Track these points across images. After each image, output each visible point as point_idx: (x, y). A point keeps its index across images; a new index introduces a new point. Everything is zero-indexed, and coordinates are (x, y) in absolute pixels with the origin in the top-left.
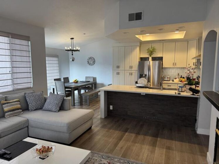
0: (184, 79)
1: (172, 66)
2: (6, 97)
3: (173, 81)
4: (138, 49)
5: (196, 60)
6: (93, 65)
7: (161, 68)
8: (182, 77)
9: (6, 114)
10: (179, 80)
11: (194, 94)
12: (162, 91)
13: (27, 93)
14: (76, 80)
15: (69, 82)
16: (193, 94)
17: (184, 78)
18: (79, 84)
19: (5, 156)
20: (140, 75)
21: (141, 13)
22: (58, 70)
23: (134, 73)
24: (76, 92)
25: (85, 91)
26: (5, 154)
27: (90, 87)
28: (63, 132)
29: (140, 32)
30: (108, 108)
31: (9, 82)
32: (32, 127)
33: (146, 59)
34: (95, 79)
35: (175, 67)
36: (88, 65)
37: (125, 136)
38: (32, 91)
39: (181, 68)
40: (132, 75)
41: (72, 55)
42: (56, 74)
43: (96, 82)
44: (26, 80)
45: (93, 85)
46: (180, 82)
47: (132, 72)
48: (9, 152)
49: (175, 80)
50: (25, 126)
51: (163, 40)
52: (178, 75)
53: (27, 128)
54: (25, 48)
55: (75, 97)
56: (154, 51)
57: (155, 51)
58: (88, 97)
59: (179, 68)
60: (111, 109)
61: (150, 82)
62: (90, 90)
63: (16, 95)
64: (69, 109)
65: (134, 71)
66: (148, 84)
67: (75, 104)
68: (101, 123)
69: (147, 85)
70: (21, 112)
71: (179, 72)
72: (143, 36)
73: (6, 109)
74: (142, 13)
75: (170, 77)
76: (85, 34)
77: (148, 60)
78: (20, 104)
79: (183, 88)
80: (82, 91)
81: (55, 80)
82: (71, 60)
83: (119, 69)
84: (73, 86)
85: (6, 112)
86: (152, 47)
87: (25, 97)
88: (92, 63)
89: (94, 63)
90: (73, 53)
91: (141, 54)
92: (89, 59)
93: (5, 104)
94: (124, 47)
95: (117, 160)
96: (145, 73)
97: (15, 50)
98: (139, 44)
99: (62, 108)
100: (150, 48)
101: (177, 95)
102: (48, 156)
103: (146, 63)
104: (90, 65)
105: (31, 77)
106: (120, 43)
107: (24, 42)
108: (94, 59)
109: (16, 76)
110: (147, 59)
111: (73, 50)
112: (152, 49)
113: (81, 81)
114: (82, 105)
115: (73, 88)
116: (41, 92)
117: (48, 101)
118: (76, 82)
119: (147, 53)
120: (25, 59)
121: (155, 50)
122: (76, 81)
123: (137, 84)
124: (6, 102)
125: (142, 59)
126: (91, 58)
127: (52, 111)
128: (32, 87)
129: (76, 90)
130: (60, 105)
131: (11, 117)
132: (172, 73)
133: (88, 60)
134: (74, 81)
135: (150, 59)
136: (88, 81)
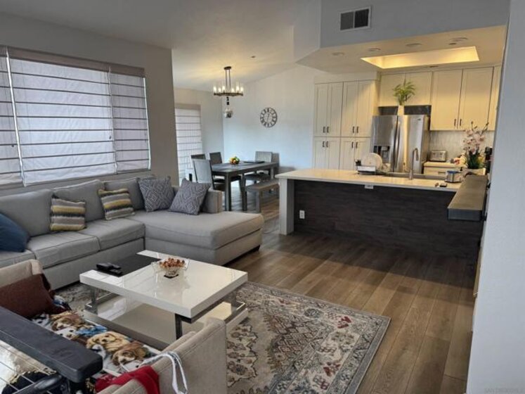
1: (452, 128)
2: (105, 184)
4: (373, 87)
6: (272, 125)
9: (108, 213)
13: (142, 178)
14: (234, 159)
15: (221, 162)
18: (240, 168)
19: (113, 271)
20: (375, 147)
21: (368, 10)
22: (200, 138)
23: (361, 143)
24: (235, 185)
25: (255, 182)
26: (112, 268)
27: (265, 174)
28: (204, 248)
30: (297, 214)
31: (110, 158)
32: (152, 238)
33: (393, 110)
34: (275, 157)
35: (459, 129)
36: (261, 125)
37: (321, 266)
38: (149, 176)
40: (357, 147)
41: (228, 103)
42: (196, 146)
43: (278, 164)
44: (138, 155)
45: (272, 171)
47: (358, 140)
48: (118, 267)
50: (139, 236)
51: (431, 67)
53: (142, 240)
54: (136, 92)
55: (233, 195)
56: (410, 92)
57: (413, 94)
58: (258, 194)
60: (301, 217)
62: (264, 181)
63: (123, 182)
64: (218, 212)
65: (362, 140)
67: (232, 208)
68: (281, 241)
69: (382, 168)
70: (132, 212)
73: (106, 205)
74: (370, 12)
75: (446, 154)
76: (253, 57)
77: (396, 114)
78: (129, 198)
80: (249, 183)
81: (193, 157)
82: (225, 115)
83: (328, 135)
84: (229, 171)
85: (108, 210)
86: (407, 82)
87: (138, 186)
88: (270, 121)
89: (275, 122)
90: (229, 101)
91: (381, 99)
92: (264, 113)
93: (105, 195)
94: (342, 84)
95: (296, 298)
97: (119, 96)
98: (375, 76)
99: (204, 209)
100: (402, 86)
102: (177, 275)
104: (267, 126)
105: (148, 150)
107: (134, 80)
108: (275, 113)
109: (121, 145)
111: (229, 94)
112: (406, 86)
113: (247, 160)
115: (228, 174)
116: (167, 179)
117: (179, 194)
118: (235, 162)
119: (395, 97)
120: (136, 113)
121: (413, 89)
123: (359, 167)
124: (106, 192)
125: (383, 111)
126: (268, 111)
127: (186, 213)
128: (149, 167)
129: (234, 179)
130: (201, 202)
131: (115, 221)
132: (450, 143)
133: (262, 116)
134: (231, 161)
135: (401, 110)
136: (262, 160)
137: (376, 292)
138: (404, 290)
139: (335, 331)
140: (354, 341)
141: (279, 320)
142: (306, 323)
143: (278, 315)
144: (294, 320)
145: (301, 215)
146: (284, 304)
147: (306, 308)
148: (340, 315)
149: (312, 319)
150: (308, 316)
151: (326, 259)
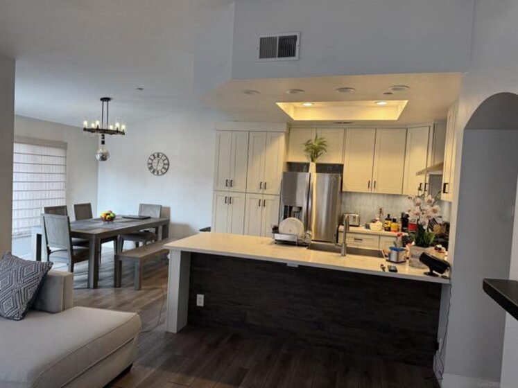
0: (394, 224)
1: (365, 189)
3: (368, 227)
4: (282, 139)
5: (428, 178)
6: (163, 174)
7: (337, 193)
8: (390, 220)
10: (383, 226)
11: (434, 272)
12: (343, 258)
14: (108, 214)
15: (91, 217)
16: (431, 274)
17: (394, 221)
18: (117, 226)
20: (286, 207)
21: (295, 37)
22: (63, 184)
23: (270, 202)
24: (108, 247)
25: (137, 245)
27: (152, 233)
29: (288, 92)
30: (192, 300)
33: (303, 167)
34: (165, 212)
35: (373, 192)
36: (149, 173)
39: (389, 195)
40: (264, 205)
41: (103, 143)
42: (55, 194)
43: (168, 221)
45: (160, 228)
46: (386, 230)
47: (265, 197)
49: (372, 225)
52: (381, 212)
56: (322, 148)
57: (326, 151)
58: (138, 264)
59: (383, 195)
60: (198, 304)
61: (310, 230)
62: (148, 243)
65: (270, 197)
66: (308, 236)
69: (305, 237)
71: (381, 206)
72: (295, 108)
74: (298, 39)
75: (359, 218)
76: (141, 89)
77: (307, 171)
79: (400, 253)
80: (128, 245)
81: (48, 210)
83: (232, 189)
84: (98, 231)
86: (318, 138)
88: (160, 168)
89: (167, 170)
90: (106, 140)
91: (289, 154)
92: (152, 158)
94: (248, 133)
96: (299, 203)
98: (285, 129)
100: (313, 141)
101: (388, 273)
103: (303, 178)
104: (156, 173)
106: (236, 121)
108: (167, 159)
110: (305, 166)
111: (105, 131)
112: (318, 142)
113: (126, 215)
114: (120, 286)
115: (94, 237)
118: (110, 219)
119: (305, 153)
121: (325, 145)
122: (108, 216)
123: (276, 235)
125: (291, 166)
126: (158, 156)
129: (107, 240)
130: (30, 297)
132: (365, 206)
133: (150, 161)
134: (103, 216)
135: (313, 167)
136: (147, 215)
145: (198, 300)
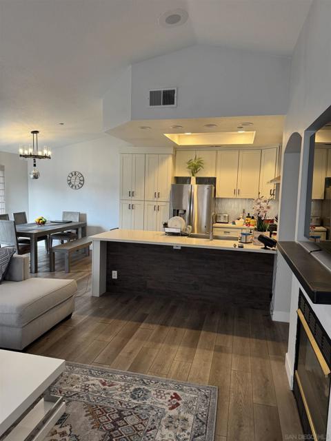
0: (252, 220)
1: (232, 196)
3: (234, 223)
5: (275, 185)
6: (80, 188)
7: (213, 199)
8: (250, 217)
10: (245, 222)
11: (267, 247)
12: (210, 242)
14: (41, 219)
15: (26, 222)
16: (265, 248)
17: (253, 218)
18: (47, 228)
20: (174, 210)
21: (174, 91)
22: (3, 198)
23: (162, 207)
24: (41, 244)
25: (62, 242)
27: (73, 234)
28: (9, 326)
29: (171, 127)
30: (109, 275)
33: (186, 180)
34: (82, 217)
35: (238, 197)
36: (69, 188)
39: (249, 199)
40: (158, 210)
43: (86, 224)
45: (80, 230)
46: (246, 225)
47: (159, 204)
49: (237, 222)
52: (244, 212)
55: (39, 255)
57: (202, 167)
58: (67, 254)
60: (113, 278)
61: (192, 225)
62: (72, 240)
64: (24, 279)
65: (162, 204)
66: (188, 229)
67: (38, 270)
68: (93, 305)
71: (244, 208)
72: (179, 136)
74: (176, 92)
75: (228, 216)
76: (62, 124)
77: (190, 183)
79: (248, 237)
80: (56, 243)
82: (32, 176)
83: (133, 198)
84: (35, 232)
86: (197, 158)
88: (77, 183)
89: (82, 185)
90: (36, 163)
91: (176, 171)
92: (71, 176)
94: (144, 155)
95: (119, 376)
96: (184, 207)
98: (171, 151)
99: (7, 276)
100: (194, 160)
101: (237, 249)
103: (186, 188)
104: (74, 188)
108: (82, 176)
110: (188, 180)
111: (36, 157)
112: (197, 161)
114: (54, 270)
115: (34, 235)
118: (42, 223)
121: (202, 163)
122: (41, 221)
123: (166, 229)
125: (178, 180)
126: (75, 174)
129: (40, 239)
130: (4, 270)
132: (232, 208)
133: (69, 178)
134: (38, 221)
135: (193, 180)
136: (69, 220)
137: (196, 356)
138: (220, 349)
139: (167, 415)
140: (188, 425)
141: (104, 410)
142: (134, 409)
143: (102, 403)
144: (120, 407)
145: (113, 275)
146: (107, 387)
147: (132, 389)
148: (168, 391)
149: (140, 402)
150: (135, 399)
151: (142, 322)
